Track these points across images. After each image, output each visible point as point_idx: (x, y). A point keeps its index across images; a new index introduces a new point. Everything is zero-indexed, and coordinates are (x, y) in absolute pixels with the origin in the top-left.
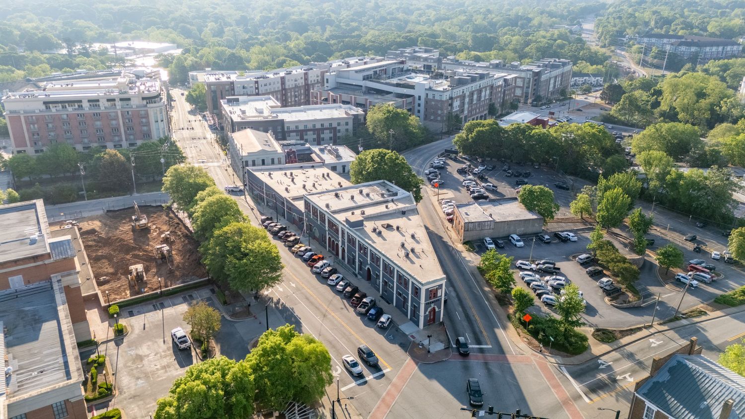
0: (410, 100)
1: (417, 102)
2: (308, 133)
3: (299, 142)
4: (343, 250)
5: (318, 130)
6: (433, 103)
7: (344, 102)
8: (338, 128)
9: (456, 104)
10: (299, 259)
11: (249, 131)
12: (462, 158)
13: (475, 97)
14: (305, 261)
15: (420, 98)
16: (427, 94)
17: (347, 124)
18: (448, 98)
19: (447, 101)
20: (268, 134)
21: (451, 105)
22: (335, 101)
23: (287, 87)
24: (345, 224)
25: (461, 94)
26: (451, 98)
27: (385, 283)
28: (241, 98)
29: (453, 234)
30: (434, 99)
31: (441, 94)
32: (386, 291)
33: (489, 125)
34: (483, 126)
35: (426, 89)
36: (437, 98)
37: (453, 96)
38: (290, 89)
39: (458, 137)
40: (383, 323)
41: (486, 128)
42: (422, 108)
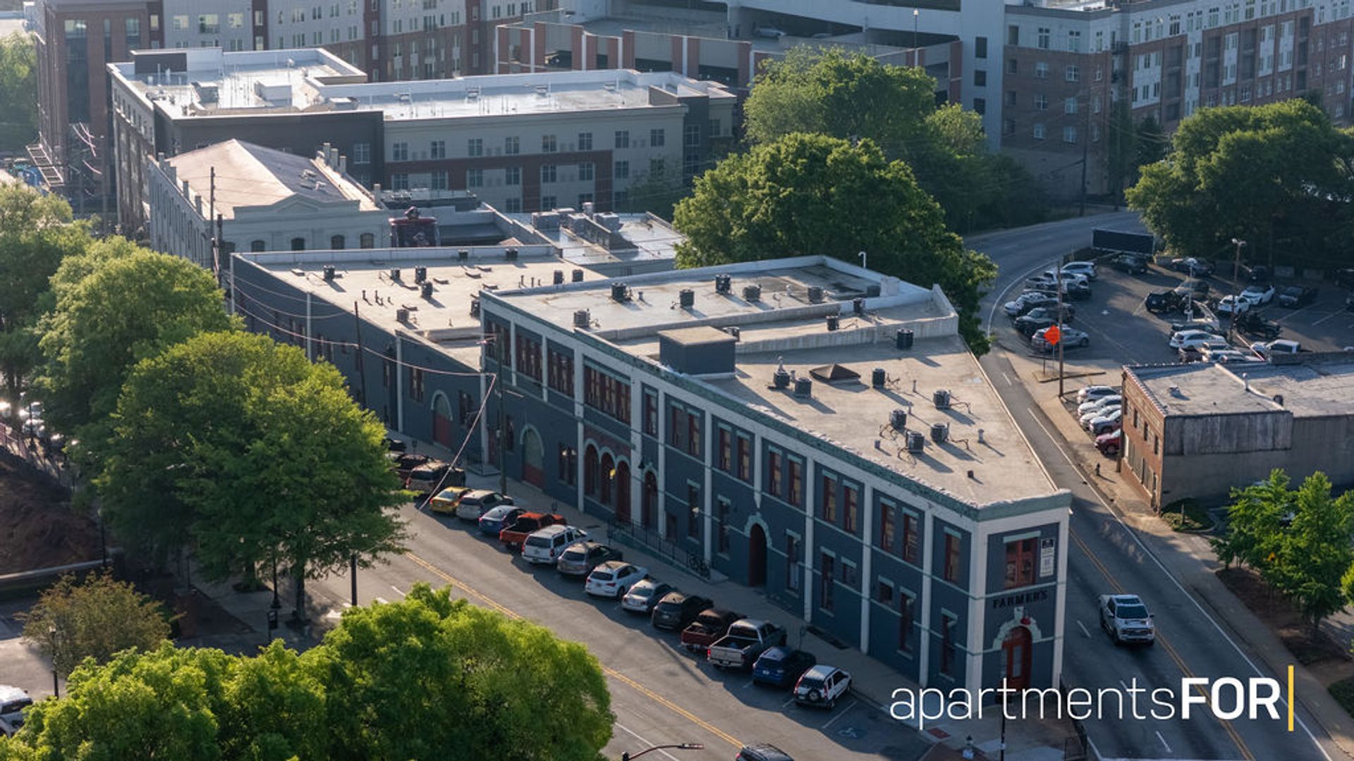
0: (938, 54)
1: (971, 63)
2: (487, 174)
3: (446, 194)
4: (650, 479)
5: (530, 162)
6: (1042, 67)
7: (644, 65)
8: (619, 155)
9: (1147, 76)
10: (463, 533)
11: (234, 148)
12: (1170, 266)
13: (1230, 56)
14: (488, 533)
15: (981, 44)
16: (1014, 31)
17: (658, 138)
18: (1107, 45)
19: (1102, 58)
20: (319, 163)
21: (1122, 78)
22: (602, 62)
23: (390, 31)
24: (658, 364)
25: (1166, 34)
26: (1122, 50)
27: (824, 563)
28: (195, 56)
29: (1122, 490)
30: (1043, 52)
31: (1076, 25)
32: (829, 605)
33: (1280, 120)
34: (1258, 124)
35: (1009, 9)
36: (1060, 42)
37: (1132, 41)
38: (404, 39)
39: (1151, 175)
40: (815, 684)
41: (1273, 131)
42: (994, 91)
